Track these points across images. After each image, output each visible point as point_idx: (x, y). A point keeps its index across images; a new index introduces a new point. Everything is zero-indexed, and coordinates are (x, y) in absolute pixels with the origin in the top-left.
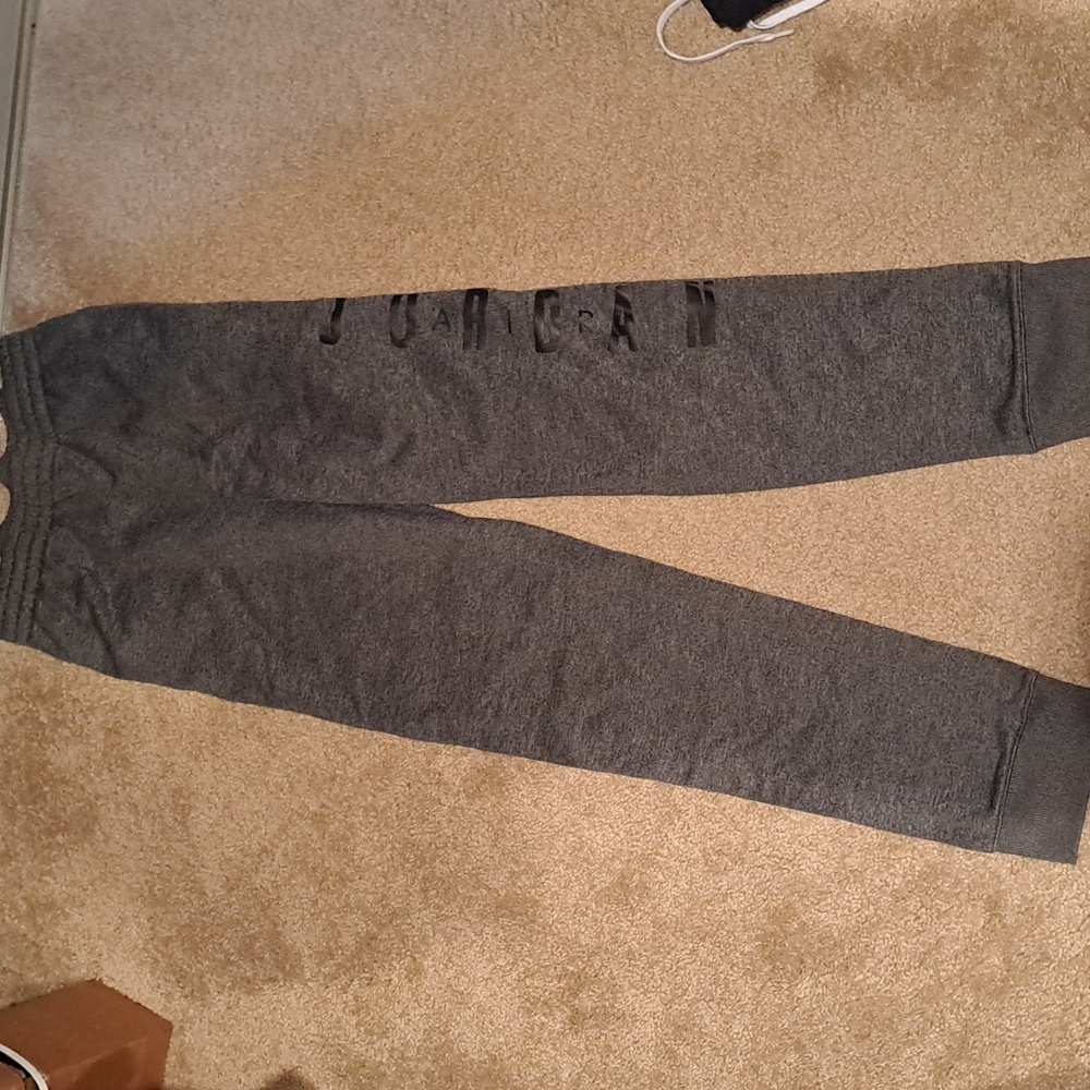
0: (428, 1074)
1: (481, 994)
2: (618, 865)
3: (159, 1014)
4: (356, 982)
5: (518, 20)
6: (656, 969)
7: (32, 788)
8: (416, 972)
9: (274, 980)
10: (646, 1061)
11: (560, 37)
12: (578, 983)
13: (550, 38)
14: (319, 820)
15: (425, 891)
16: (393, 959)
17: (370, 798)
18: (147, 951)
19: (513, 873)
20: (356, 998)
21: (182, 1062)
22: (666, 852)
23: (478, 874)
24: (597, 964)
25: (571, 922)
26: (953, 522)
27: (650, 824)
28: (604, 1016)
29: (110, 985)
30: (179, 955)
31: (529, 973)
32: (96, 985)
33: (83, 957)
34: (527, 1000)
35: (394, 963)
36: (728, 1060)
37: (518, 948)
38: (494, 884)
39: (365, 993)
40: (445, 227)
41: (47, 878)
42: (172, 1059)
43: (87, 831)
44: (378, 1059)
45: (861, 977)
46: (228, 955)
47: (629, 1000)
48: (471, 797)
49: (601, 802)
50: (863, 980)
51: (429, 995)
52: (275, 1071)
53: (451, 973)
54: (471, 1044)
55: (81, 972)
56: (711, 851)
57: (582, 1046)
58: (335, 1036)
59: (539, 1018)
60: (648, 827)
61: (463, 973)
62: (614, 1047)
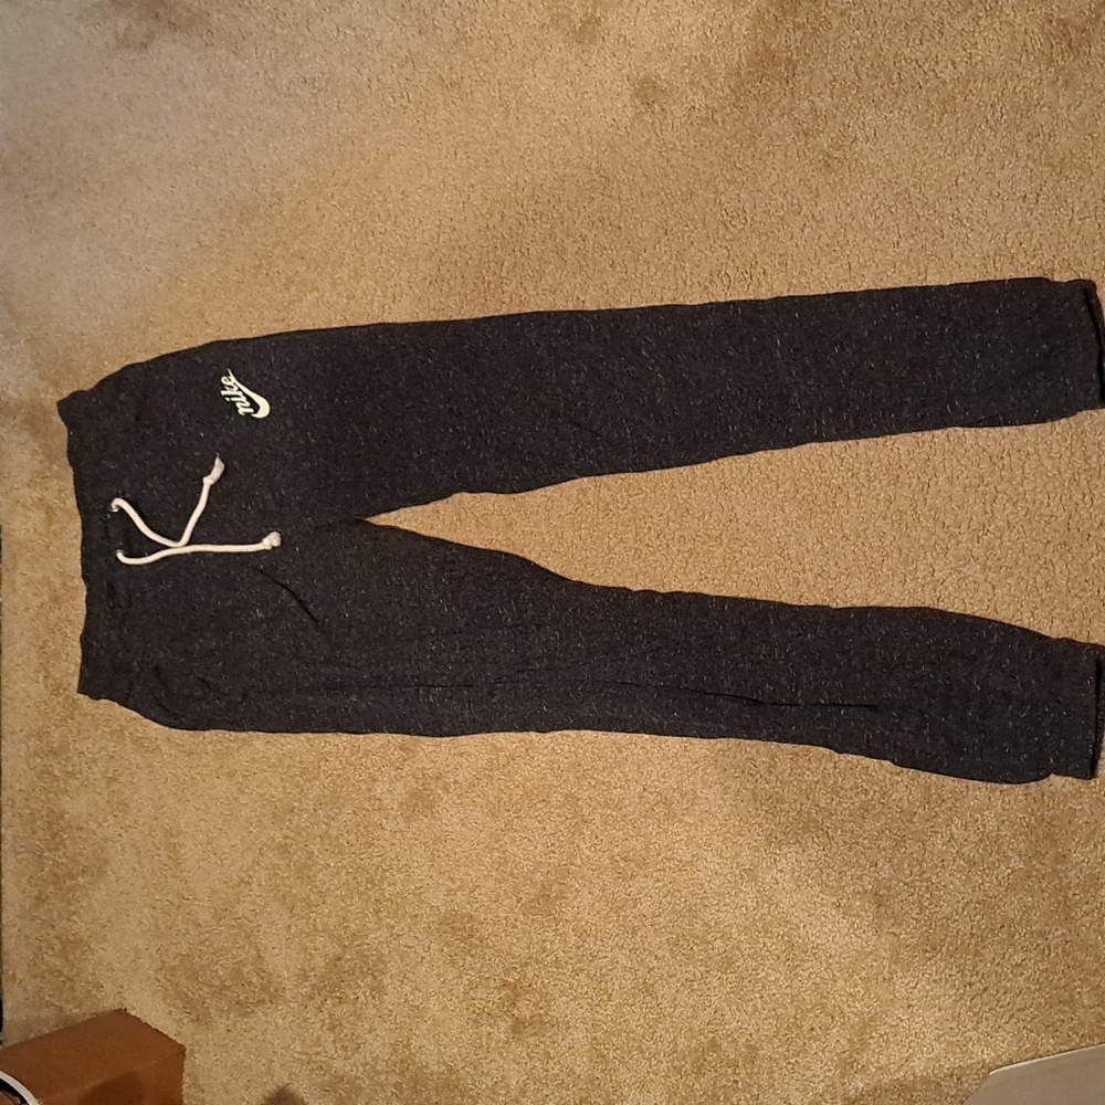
0: (397, 1085)
1: (434, 1007)
2: (538, 877)
3: (174, 1038)
4: (329, 1002)
5: (374, 85)
6: (582, 977)
7: (54, 836)
8: (378, 990)
9: (261, 1002)
10: (582, 1067)
11: (410, 95)
12: (515, 992)
13: (402, 97)
14: (283, 849)
15: (377, 911)
16: (358, 978)
17: (324, 826)
18: (158, 980)
19: (449, 890)
20: (331, 1015)
21: (195, 1084)
22: (579, 862)
23: (420, 895)
24: (530, 976)
25: (503, 935)
26: (799, 518)
27: (563, 836)
28: (541, 1024)
29: (133, 1013)
30: (184, 982)
31: (473, 986)
32: (122, 1013)
33: (108, 987)
34: (474, 1012)
35: (359, 982)
36: (654, 1063)
37: (461, 963)
38: (435, 902)
39: (338, 1012)
40: (334, 284)
41: (74, 918)
42: (187, 1079)
43: (102, 872)
44: (354, 1074)
45: (763, 974)
46: (222, 982)
47: (560, 1008)
48: (408, 819)
49: (517, 817)
50: (765, 978)
51: (391, 1011)
52: (271, 1088)
53: (407, 989)
54: (430, 1056)
55: (109, 1003)
56: (618, 858)
57: (524, 1054)
58: (317, 1053)
59: (484, 1029)
60: (562, 839)
61: (417, 989)
62: (552, 1053)
